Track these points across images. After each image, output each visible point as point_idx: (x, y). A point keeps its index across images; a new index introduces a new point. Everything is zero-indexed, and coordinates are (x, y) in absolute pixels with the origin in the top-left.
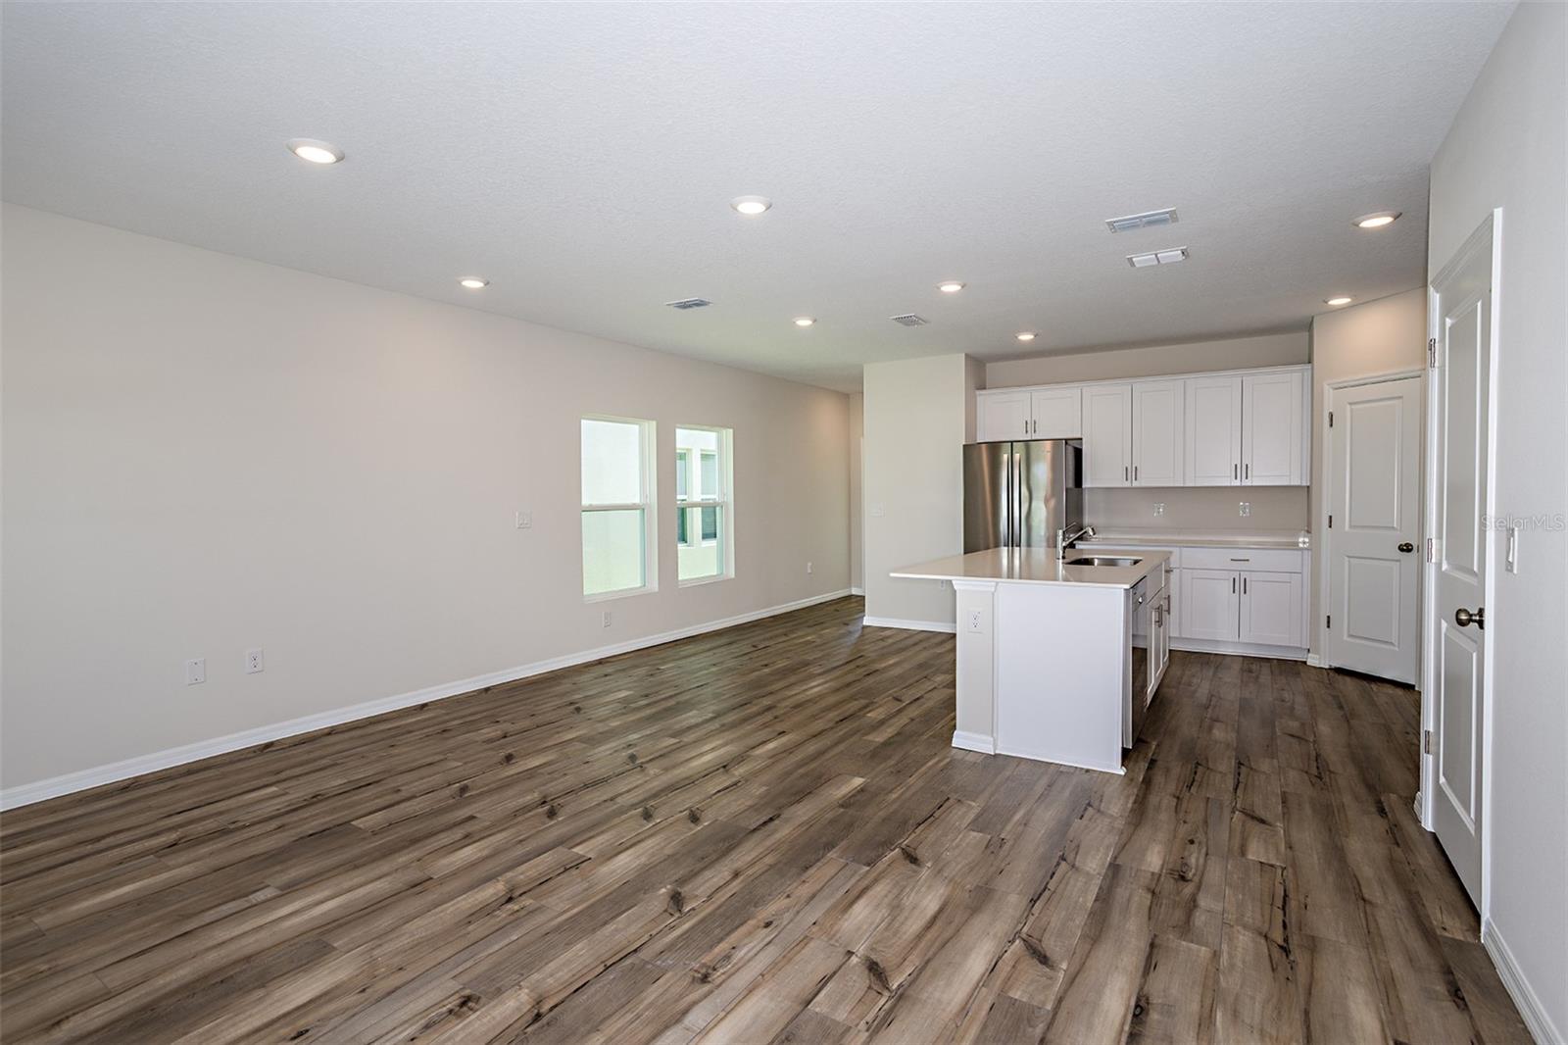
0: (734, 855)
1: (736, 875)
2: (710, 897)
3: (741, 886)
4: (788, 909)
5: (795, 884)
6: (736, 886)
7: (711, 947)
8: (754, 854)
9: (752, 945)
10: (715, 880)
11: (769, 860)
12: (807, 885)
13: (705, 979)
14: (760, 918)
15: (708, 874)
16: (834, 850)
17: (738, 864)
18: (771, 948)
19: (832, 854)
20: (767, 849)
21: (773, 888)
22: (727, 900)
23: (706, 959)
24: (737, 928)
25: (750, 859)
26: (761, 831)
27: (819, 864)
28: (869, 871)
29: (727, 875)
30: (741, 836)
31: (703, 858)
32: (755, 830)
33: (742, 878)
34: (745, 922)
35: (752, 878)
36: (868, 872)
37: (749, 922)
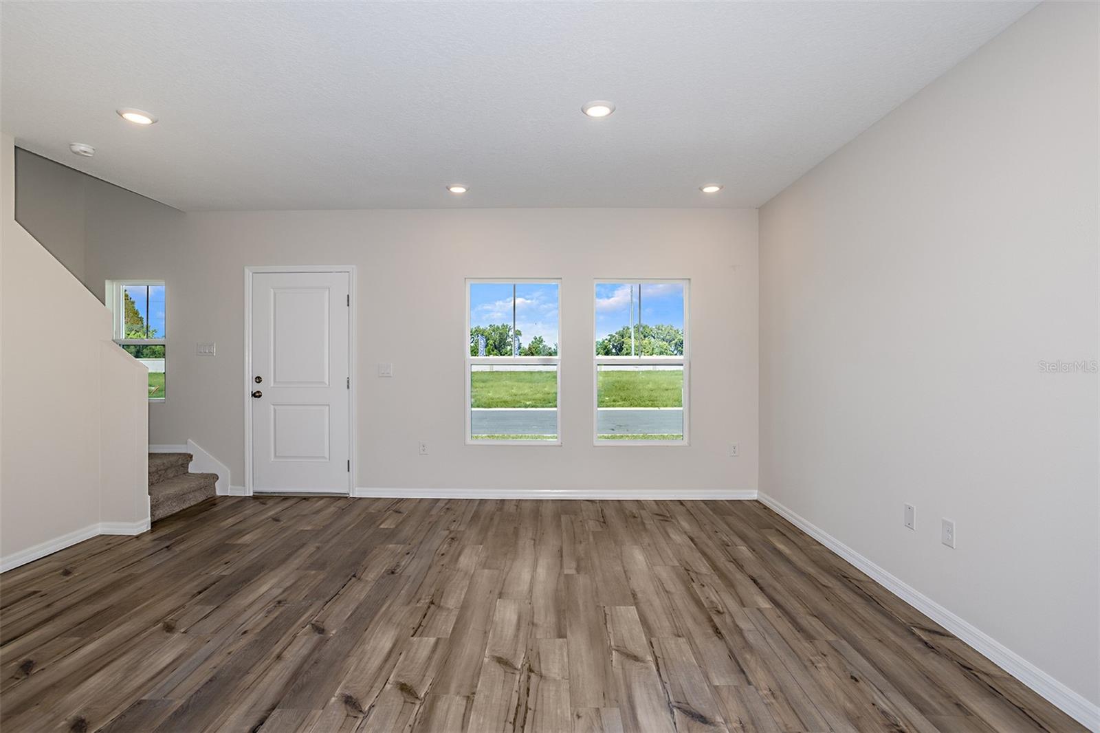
0: (287, 674)
1: (279, 657)
2: (295, 637)
3: (272, 650)
4: (230, 645)
5: (224, 663)
6: (277, 649)
7: (281, 613)
8: (267, 680)
9: (255, 620)
10: (296, 649)
11: (251, 678)
12: (212, 666)
13: (279, 602)
14: (252, 635)
15: (305, 651)
16: (175, 709)
17: (279, 666)
18: (241, 622)
19: (179, 703)
20: (254, 688)
21: (243, 656)
22: (280, 639)
23: (281, 609)
24: (268, 625)
25: (271, 674)
26: (264, 708)
27: (197, 688)
28: (141, 697)
29: (288, 655)
30: (287, 696)
31: (316, 663)
32: (273, 708)
33: (273, 656)
34: (262, 630)
35: (264, 658)
36: (144, 695)
37: (259, 631)
